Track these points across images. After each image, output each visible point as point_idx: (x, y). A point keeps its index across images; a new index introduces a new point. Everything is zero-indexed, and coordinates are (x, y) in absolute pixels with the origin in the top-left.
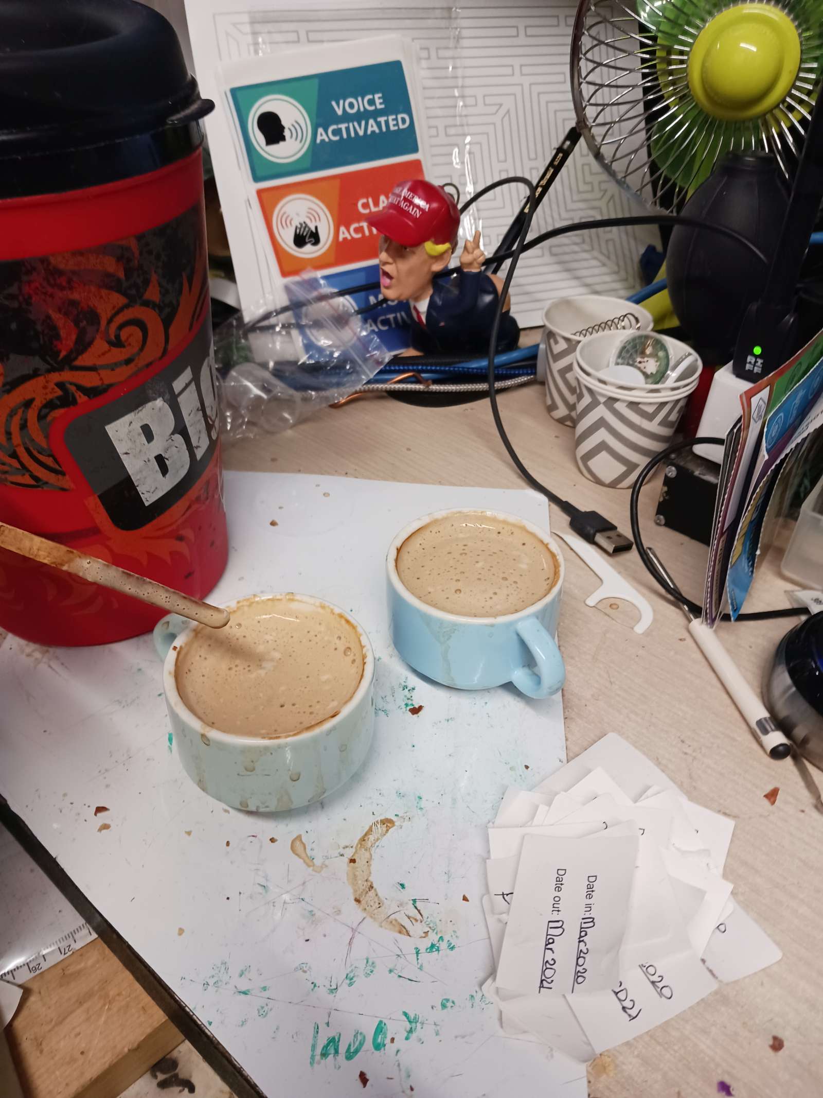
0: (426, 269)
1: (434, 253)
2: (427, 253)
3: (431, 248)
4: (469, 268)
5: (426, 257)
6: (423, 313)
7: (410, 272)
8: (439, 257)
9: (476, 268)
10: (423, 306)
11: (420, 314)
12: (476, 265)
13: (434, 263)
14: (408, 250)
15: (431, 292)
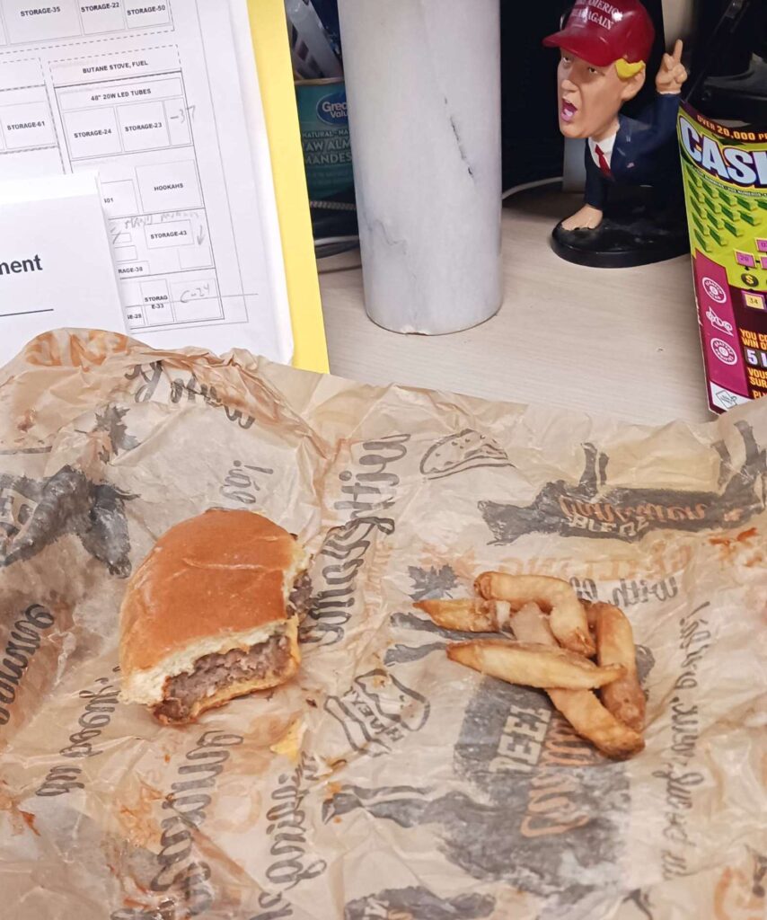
2: (619, 76)
3: (623, 67)
5: (617, 79)
6: (608, 152)
8: (631, 79)
11: (604, 156)
12: (674, 85)
13: (625, 87)
14: (595, 72)
15: (618, 128)
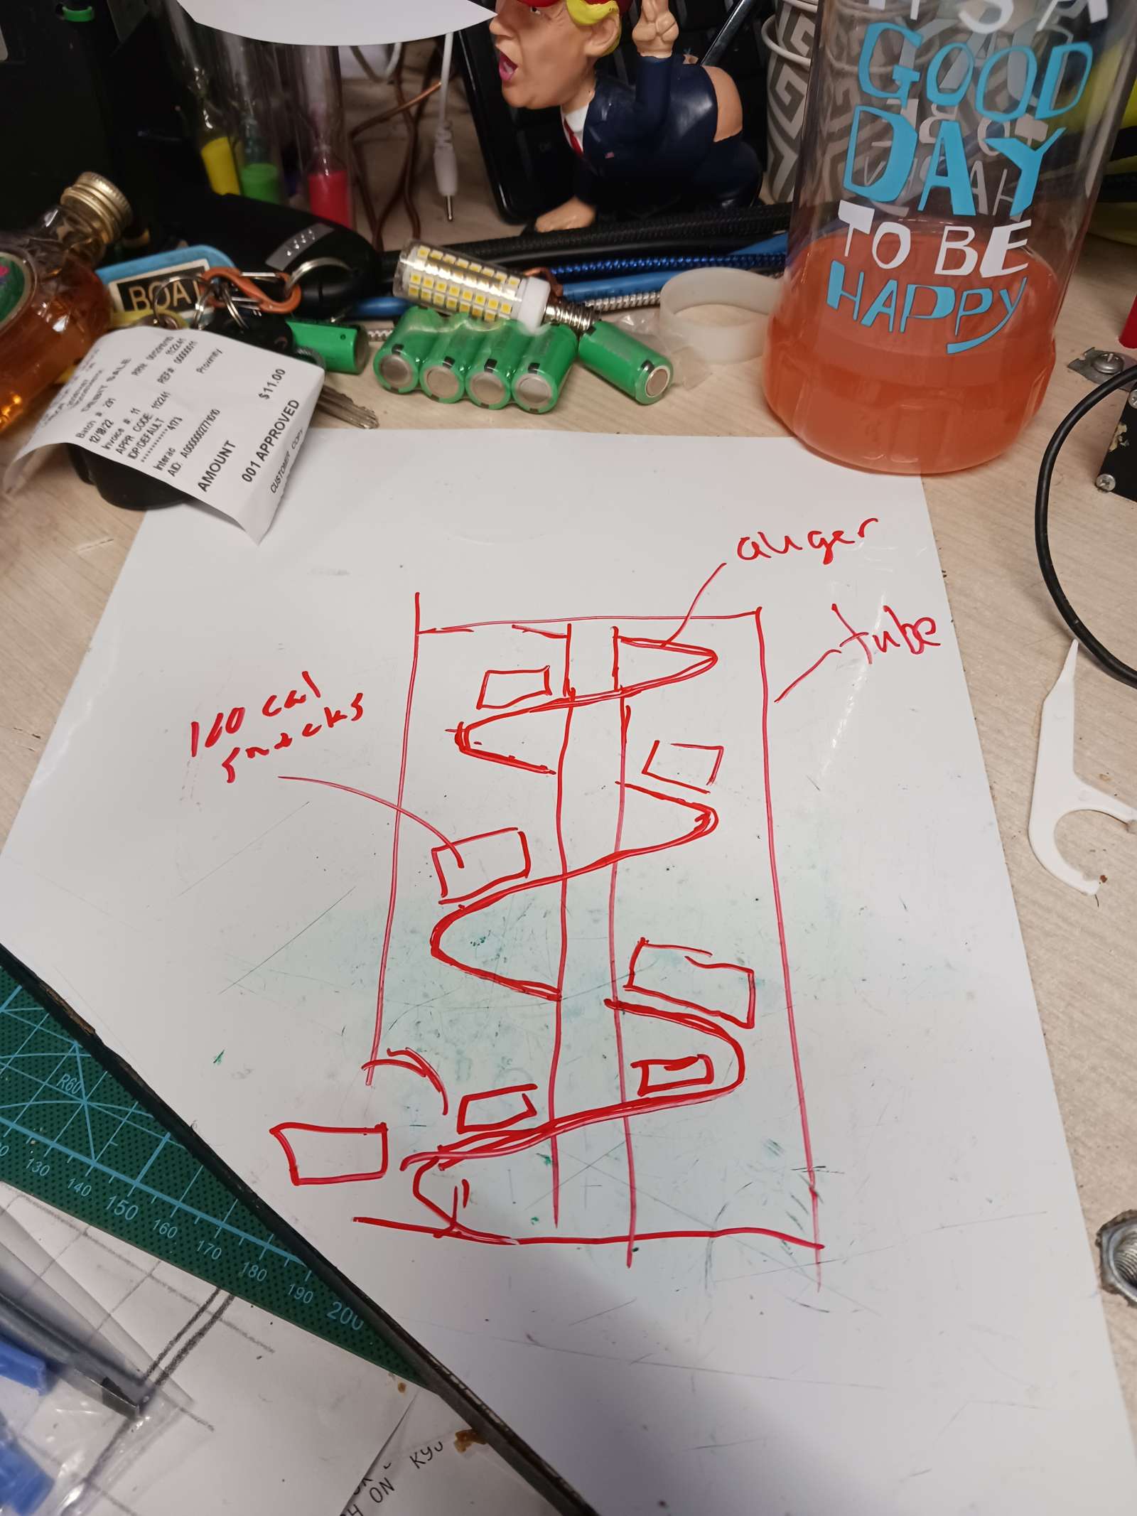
0: (573, 51)
1: (588, 22)
2: (574, 21)
3: (579, 8)
4: (649, 51)
5: (573, 26)
6: (579, 133)
7: (546, 55)
8: (596, 28)
9: (661, 51)
10: (577, 120)
11: (575, 135)
12: (660, 44)
13: (589, 39)
14: (537, 12)
15: (591, 95)
